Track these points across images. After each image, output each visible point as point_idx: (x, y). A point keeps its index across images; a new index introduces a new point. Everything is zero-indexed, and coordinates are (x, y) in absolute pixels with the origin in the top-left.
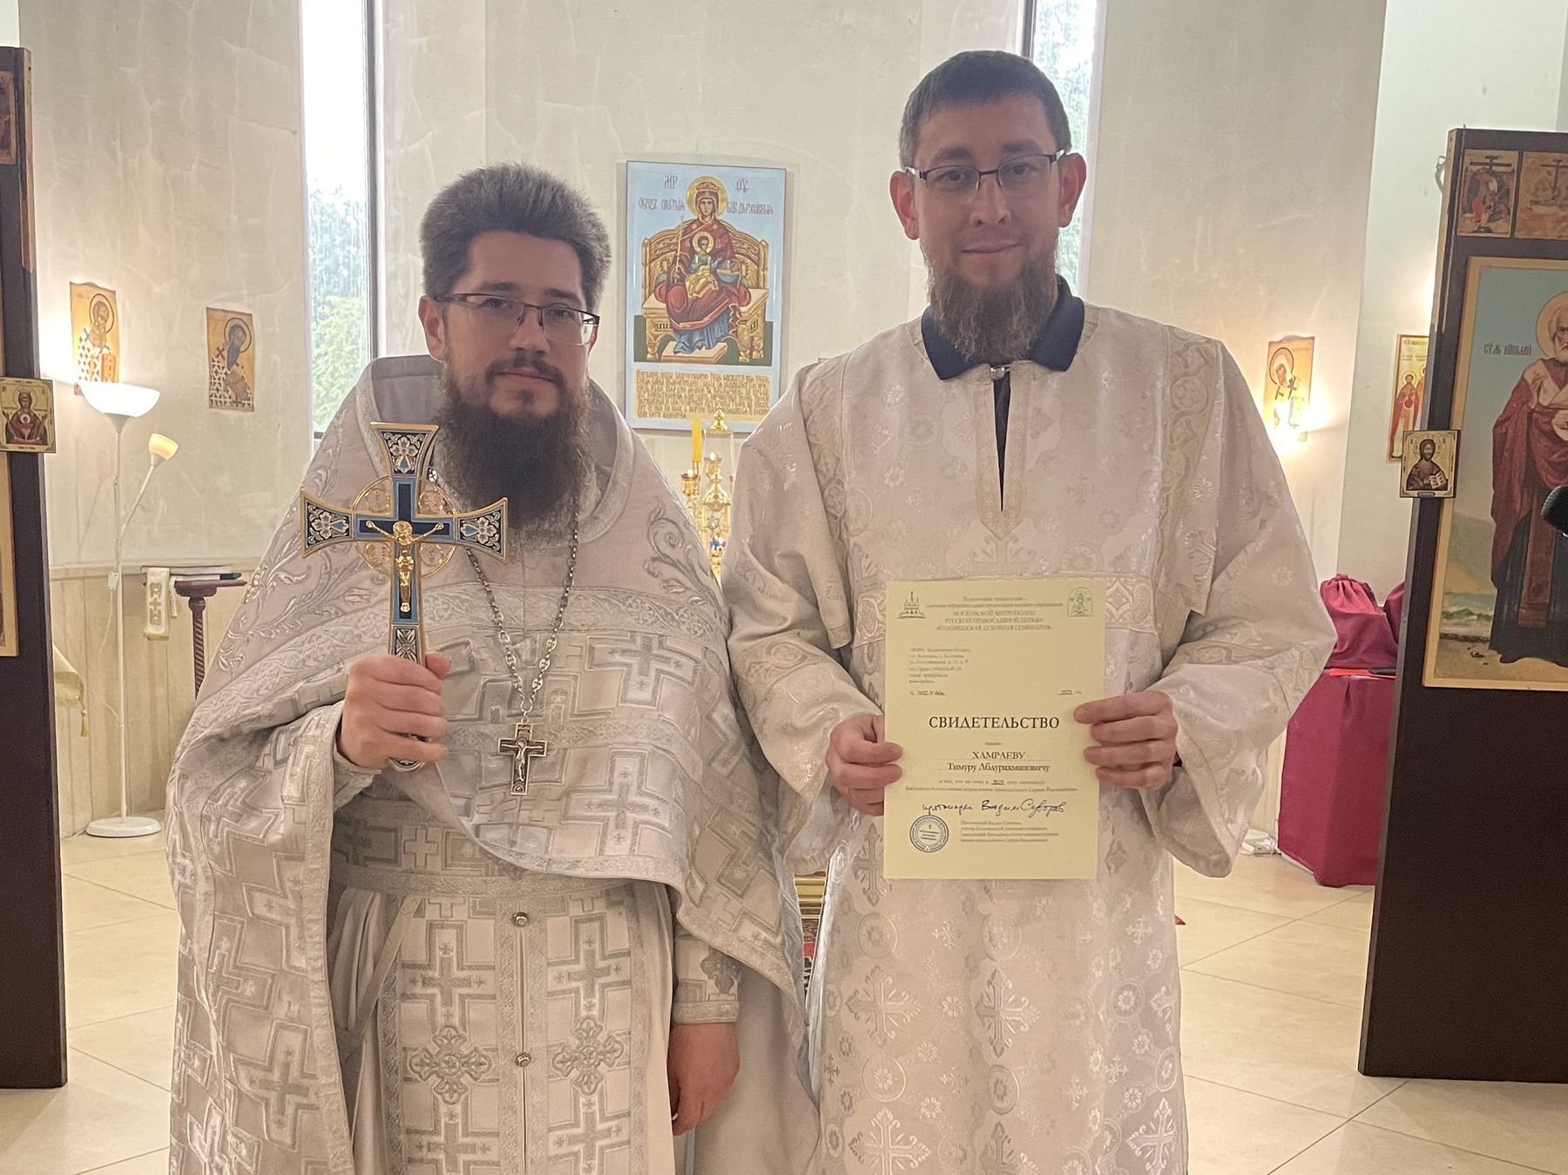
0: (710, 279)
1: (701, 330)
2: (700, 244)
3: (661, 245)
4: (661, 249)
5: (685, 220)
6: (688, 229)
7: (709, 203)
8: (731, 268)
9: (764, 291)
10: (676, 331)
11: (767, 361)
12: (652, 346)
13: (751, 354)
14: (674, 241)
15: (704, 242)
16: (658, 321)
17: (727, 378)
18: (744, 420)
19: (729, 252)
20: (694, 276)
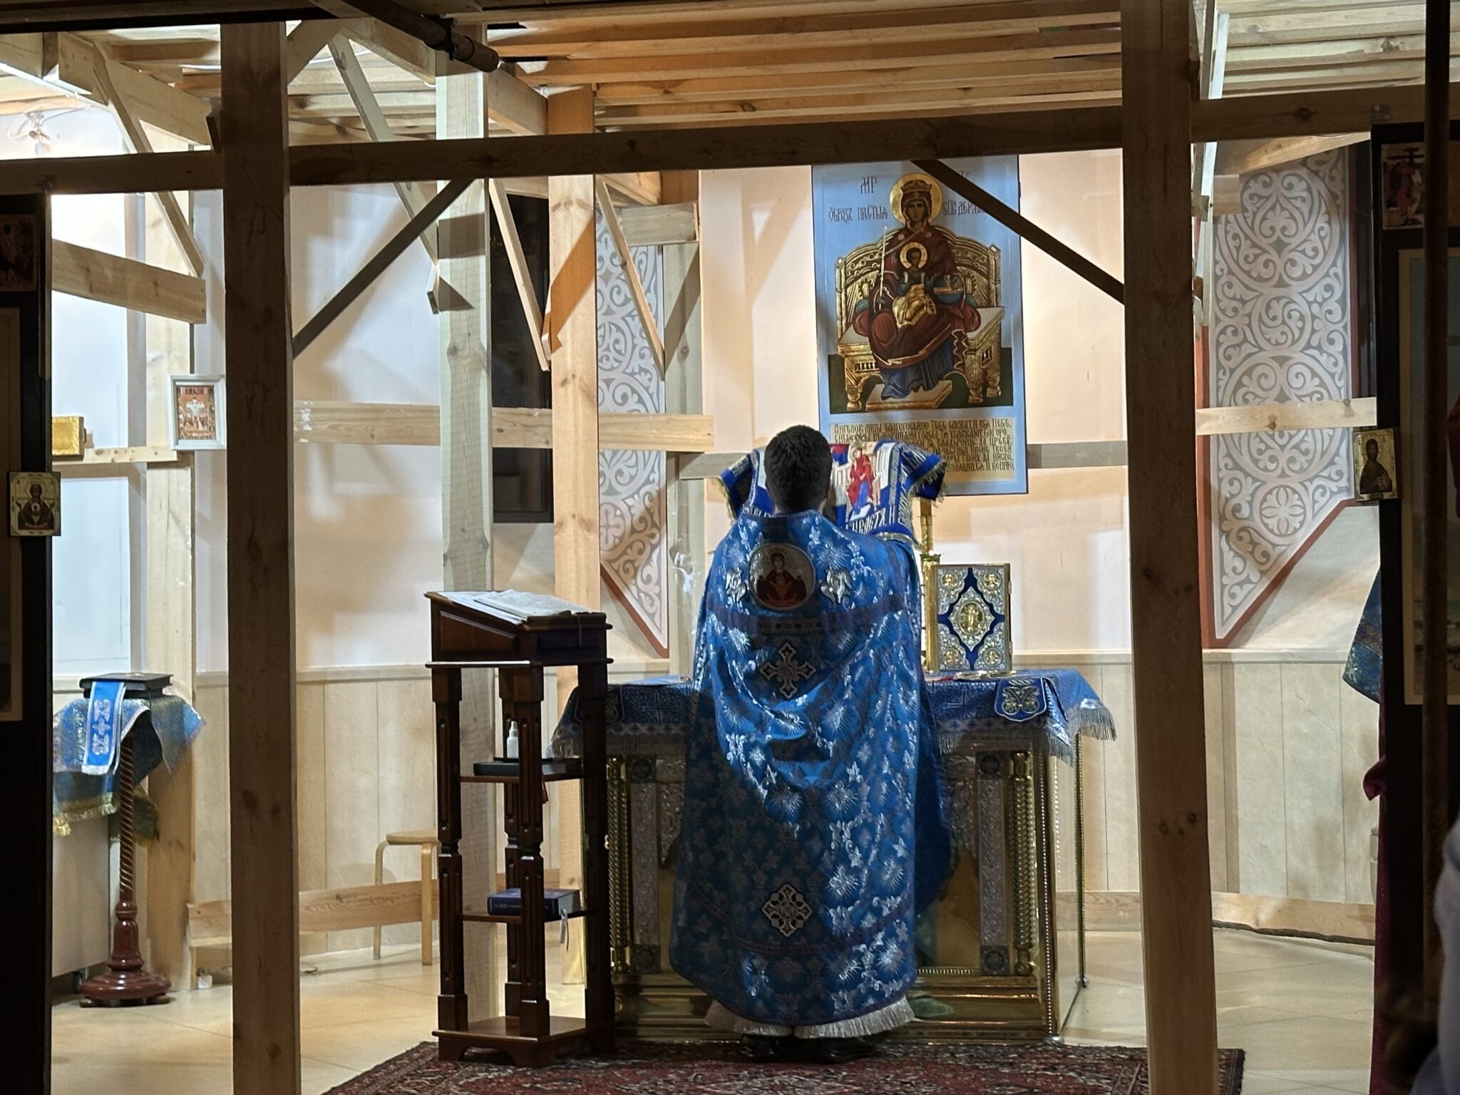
0: (924, 301)
1: (917, 366)
2: (909, 258)
3: (860, 265)
4: (859, 269)
5: (891, 229)
6: (892, 243)
7: (919, 205)
8: (952, 286)
9: (999, 309)
10: (884, 370)
11: (1007, 401)
12: (854, 393)
13: (984, 392)
14: (876, 257)
15: (916, 254)
16: (860, 360)
17: (954, 425)
18: (979, 478)
19: (949, 265)
20: (904, 298)
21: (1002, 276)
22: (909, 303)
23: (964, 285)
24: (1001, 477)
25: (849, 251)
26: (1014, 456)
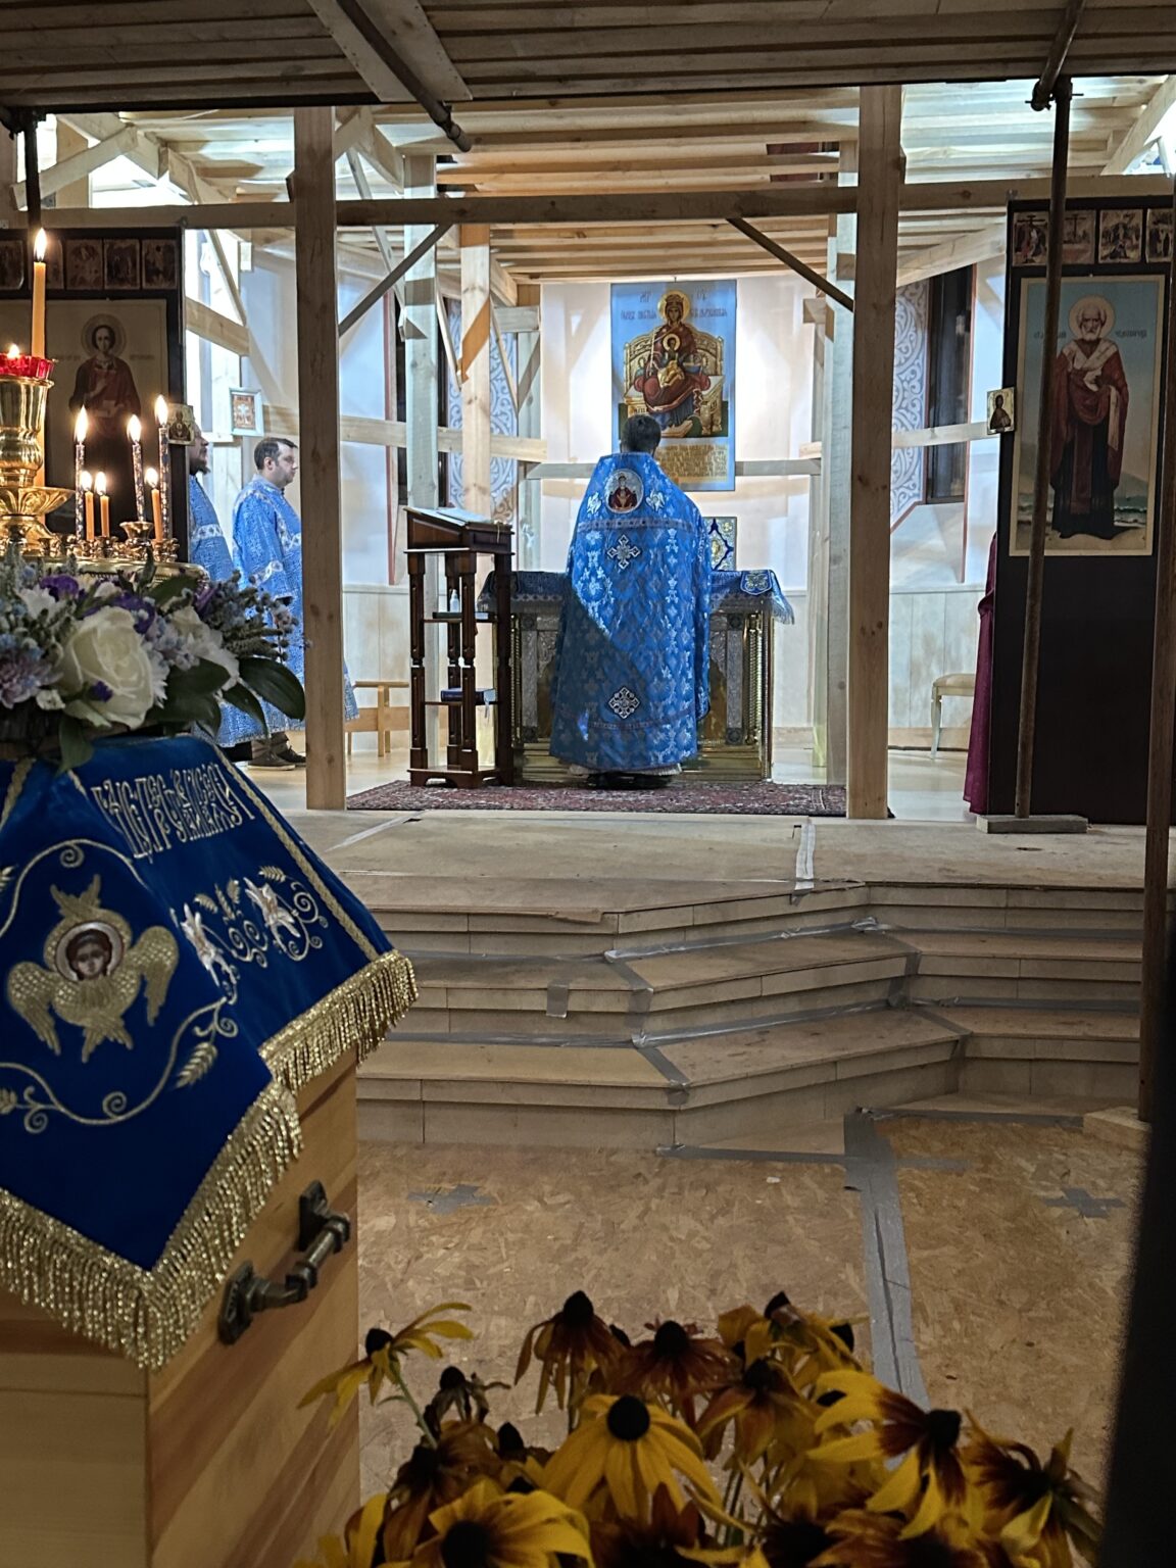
0: (677, 371)
1: (671, 412)
2: (669, 344)
3: (639, 347)
4: (638, 350)
5: (658, 326)
6: (659, 334)
7: (676, 311)
8: (694, 362)
9: (721, 377)
11: (725, 434)
14: (649, 343)
15: (673, 342)
16: (636, 407)
17: (692, 448)
18: (706, 481)
19: (692, 349)
20: (664, 370)
21: (724, 356)
22: (668, 372)
23: (701, 361)
24: (719, 481)
25: (633, 338)
26: (727, 466)
